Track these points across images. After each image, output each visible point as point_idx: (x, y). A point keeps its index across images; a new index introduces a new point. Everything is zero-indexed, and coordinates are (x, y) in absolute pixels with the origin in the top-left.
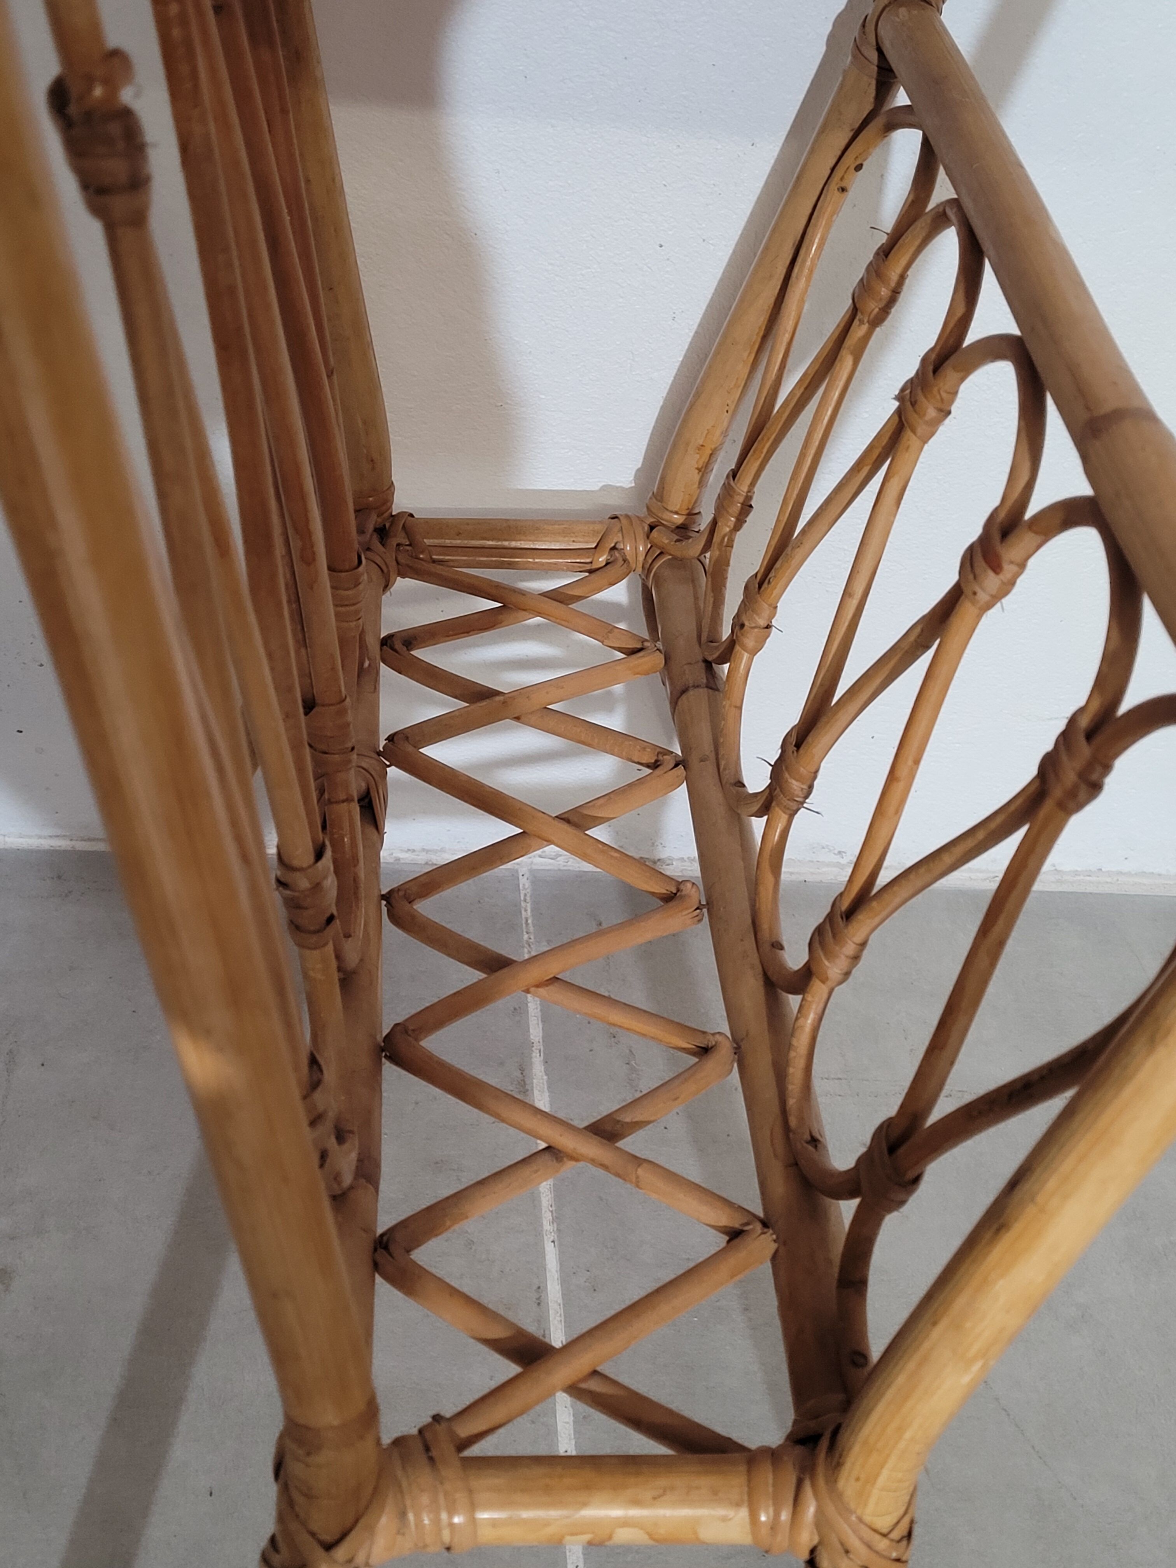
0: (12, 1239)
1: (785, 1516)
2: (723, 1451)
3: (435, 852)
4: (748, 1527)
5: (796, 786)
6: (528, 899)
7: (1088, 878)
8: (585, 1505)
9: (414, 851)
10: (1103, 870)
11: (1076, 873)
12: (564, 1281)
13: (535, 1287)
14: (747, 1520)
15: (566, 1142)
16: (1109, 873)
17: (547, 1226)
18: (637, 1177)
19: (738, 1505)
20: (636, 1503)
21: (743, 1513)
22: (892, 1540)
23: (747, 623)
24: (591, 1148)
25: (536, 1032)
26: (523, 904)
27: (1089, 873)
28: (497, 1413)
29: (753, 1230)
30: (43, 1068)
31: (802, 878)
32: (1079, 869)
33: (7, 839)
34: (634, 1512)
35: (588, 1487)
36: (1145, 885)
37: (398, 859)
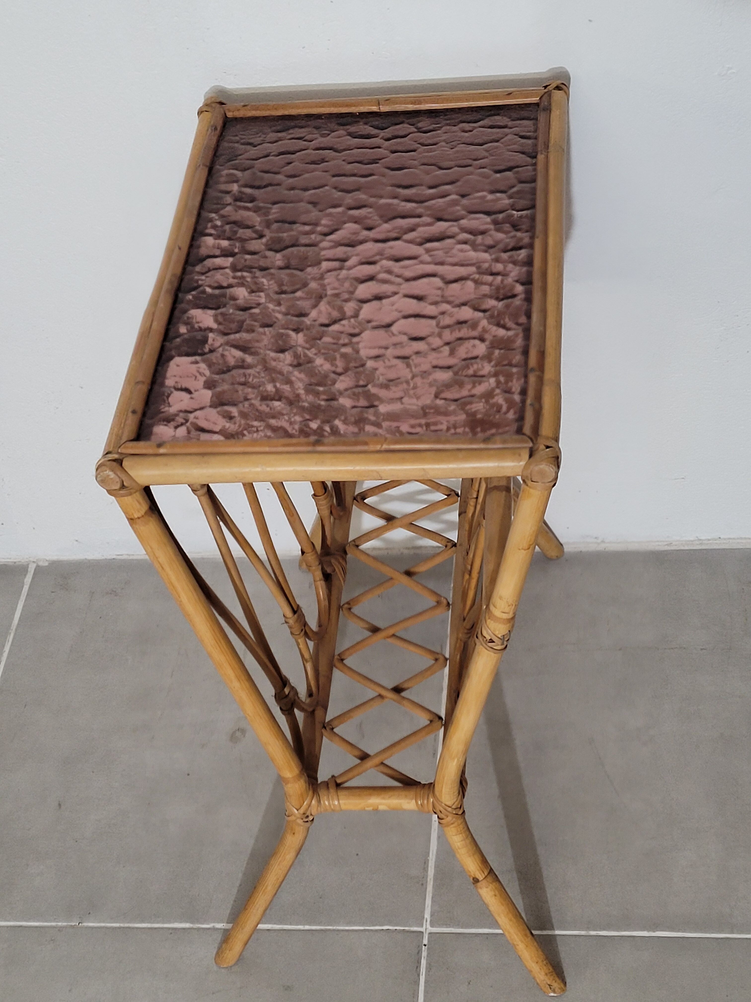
1: (426, 802)
2: (415, 785)
4: (415, 805)
8: (370, 799)
14: (415, 803)
15: (384, 693)
18: (404, 704)
19: (412, 799)
20: (384, 798)
21: (414, 801)
22: (453, 808)
24: (391, 695)
28: (350, 775)
34: (384, 801)
35: (370, 795)
36: (742, 543)
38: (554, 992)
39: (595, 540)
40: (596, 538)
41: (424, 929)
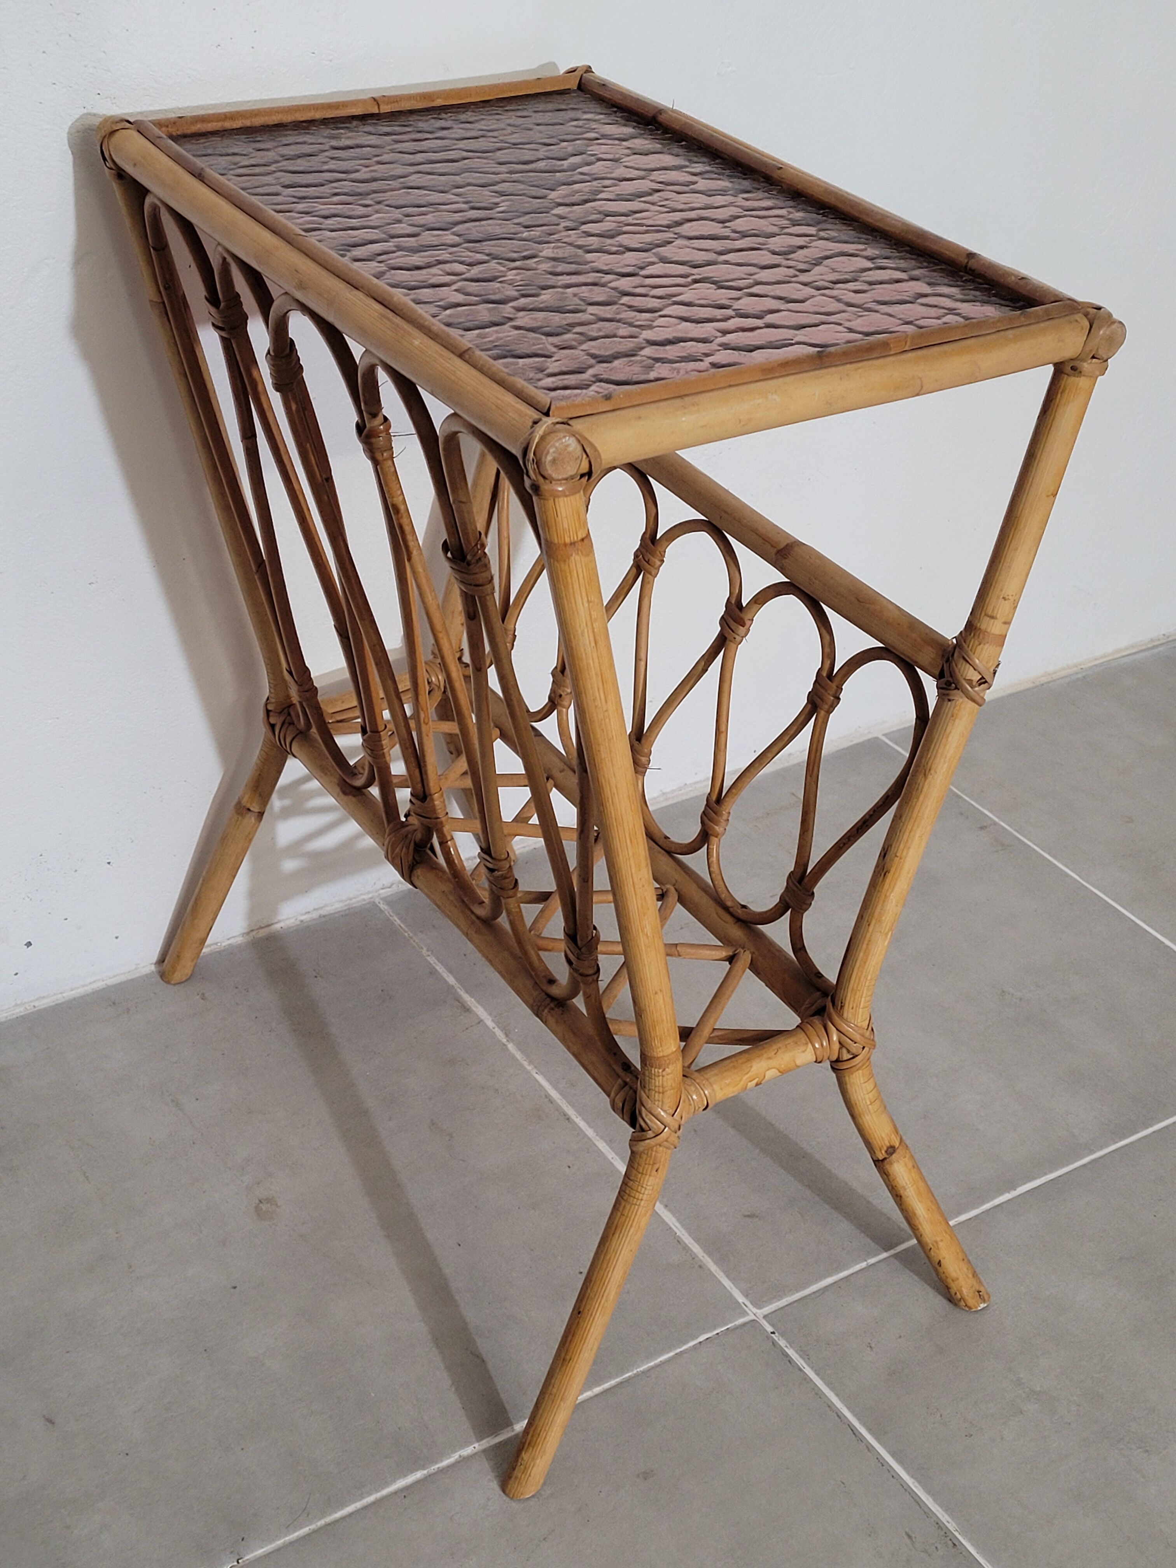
0: (259, 1184)
3: (321, 908)
4: (813, 1052)
5: (644, 759)
6: (392, 914)
7: (680, 792)
8: (751, 1067)
9: (309, 912)
10: (688, 783)
11: (673, 791)
12: (556, 1088)
13: (544, 1096)
16: (691, 785)
17: (529, 1068)
18: (678, 952)
19: (806, 1044)
20: (769, 1058)
21: (810, 1046)
23: (562, 693)
25: (451, 980)
26: (391, 918)
27: (680, 789)
29: (740, 951)
30: (198, 1102)
31: (531, 848)
32: (674, 788)
33: (64, 995)
34: (770, 1063)
37: (302, 921)
38: (985, 1302)
41: (752, 1317)
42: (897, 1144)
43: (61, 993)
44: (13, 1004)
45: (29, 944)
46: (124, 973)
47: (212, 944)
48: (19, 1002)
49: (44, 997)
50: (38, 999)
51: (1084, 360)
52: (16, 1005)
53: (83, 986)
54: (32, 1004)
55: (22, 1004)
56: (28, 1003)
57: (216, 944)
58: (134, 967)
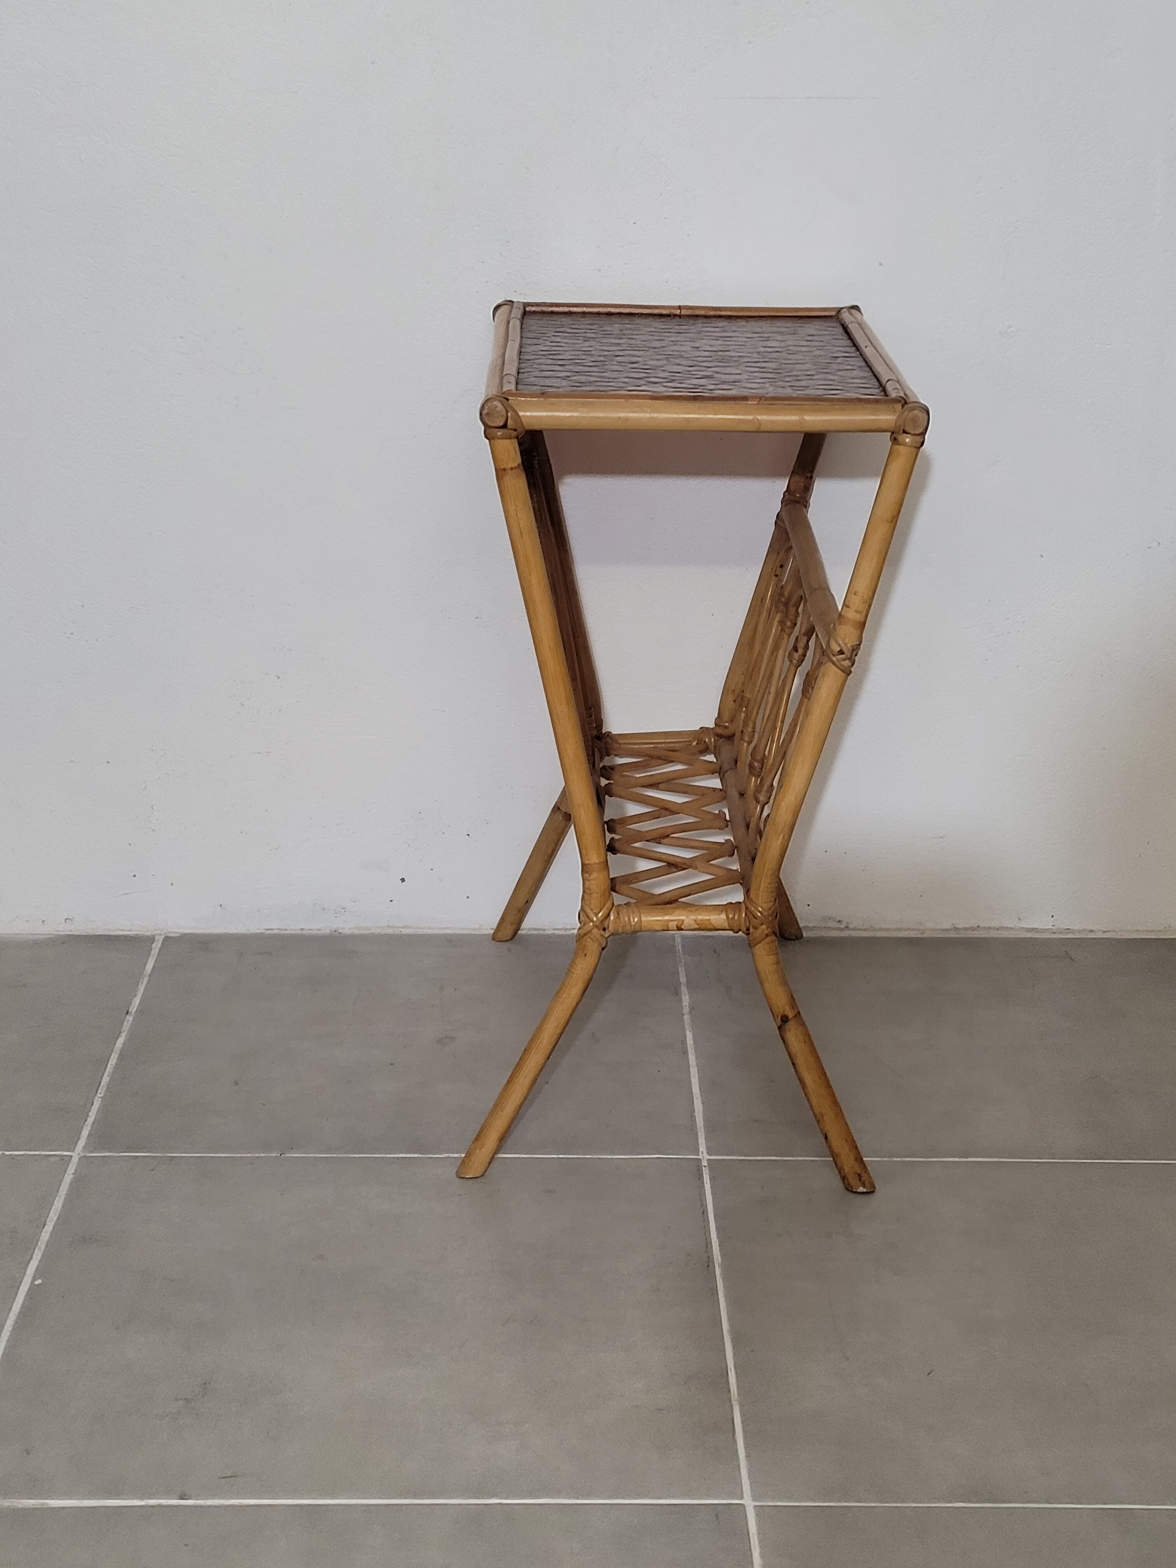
4: (726, 919)
38: (864, 1187)
39: (838, 925)
40: (839, 921)
41: (700, 1157)
42: (791, 1015)
43: (422, 928)
44: (386, 925)
45: (403, 880)
46: (470, 929)
47: (541, 930)
48: (391, 925)
49: (409, 927)
50: (404, 927)
51: (898, 433)
52: (388, 926)
53: (439, 928)
54: (400, 930)
55: (393, 927)
56: (397, 927)
57: (545, 930)
58: (478, 927)
